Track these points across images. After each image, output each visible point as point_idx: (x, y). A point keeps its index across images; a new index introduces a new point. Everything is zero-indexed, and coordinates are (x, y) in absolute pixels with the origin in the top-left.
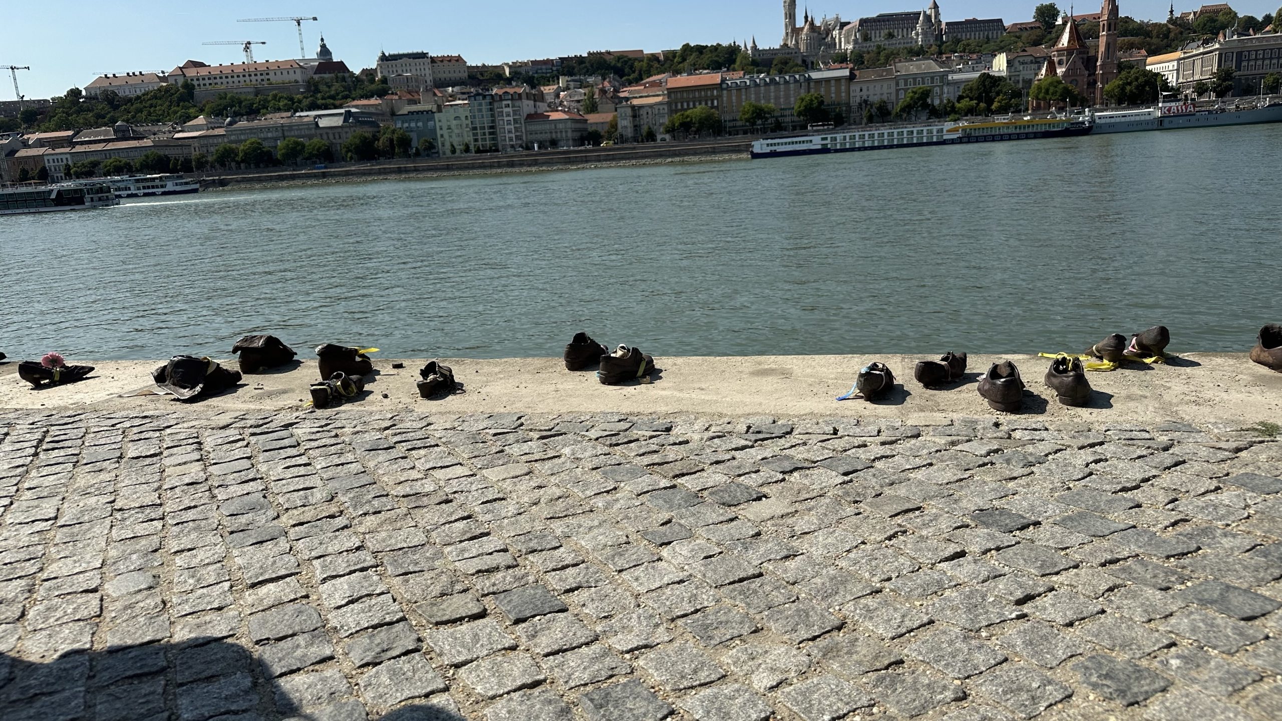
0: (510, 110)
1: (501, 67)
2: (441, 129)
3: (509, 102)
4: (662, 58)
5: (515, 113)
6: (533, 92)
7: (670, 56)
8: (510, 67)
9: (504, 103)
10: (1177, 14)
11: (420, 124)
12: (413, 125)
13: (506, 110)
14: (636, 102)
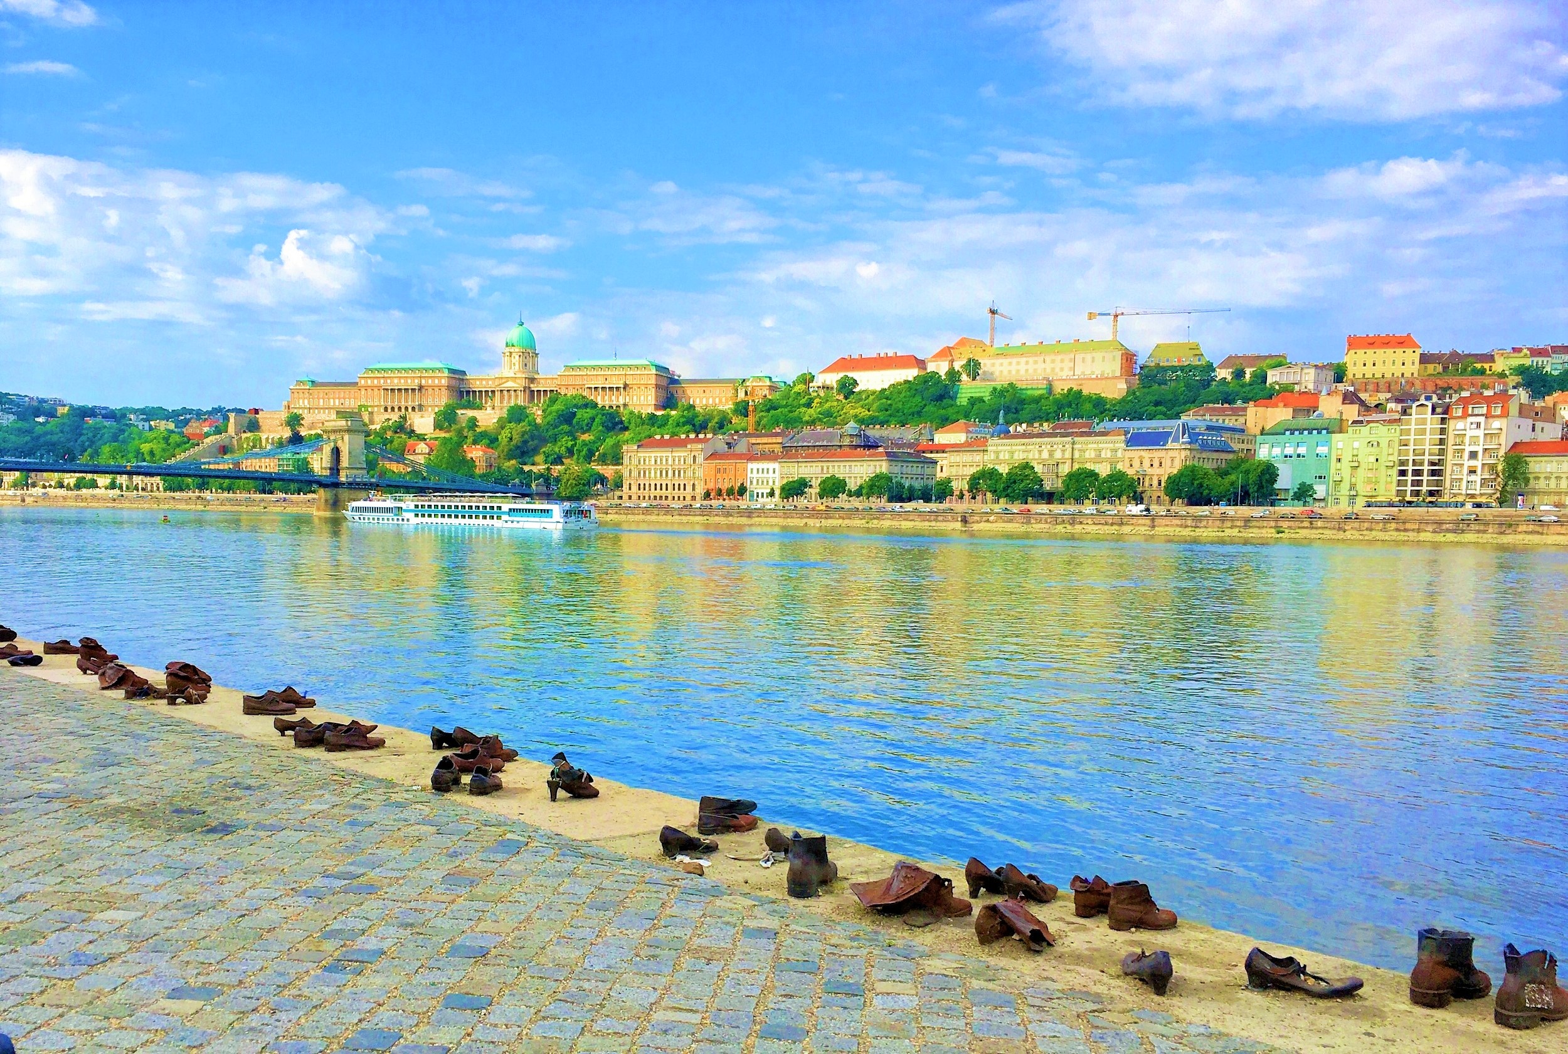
0: (1480, 433)
1: (1491, 356)
3: (1482, 419)
9: (1471, 419)
11: (1301, 450)
12: (1289, 450)
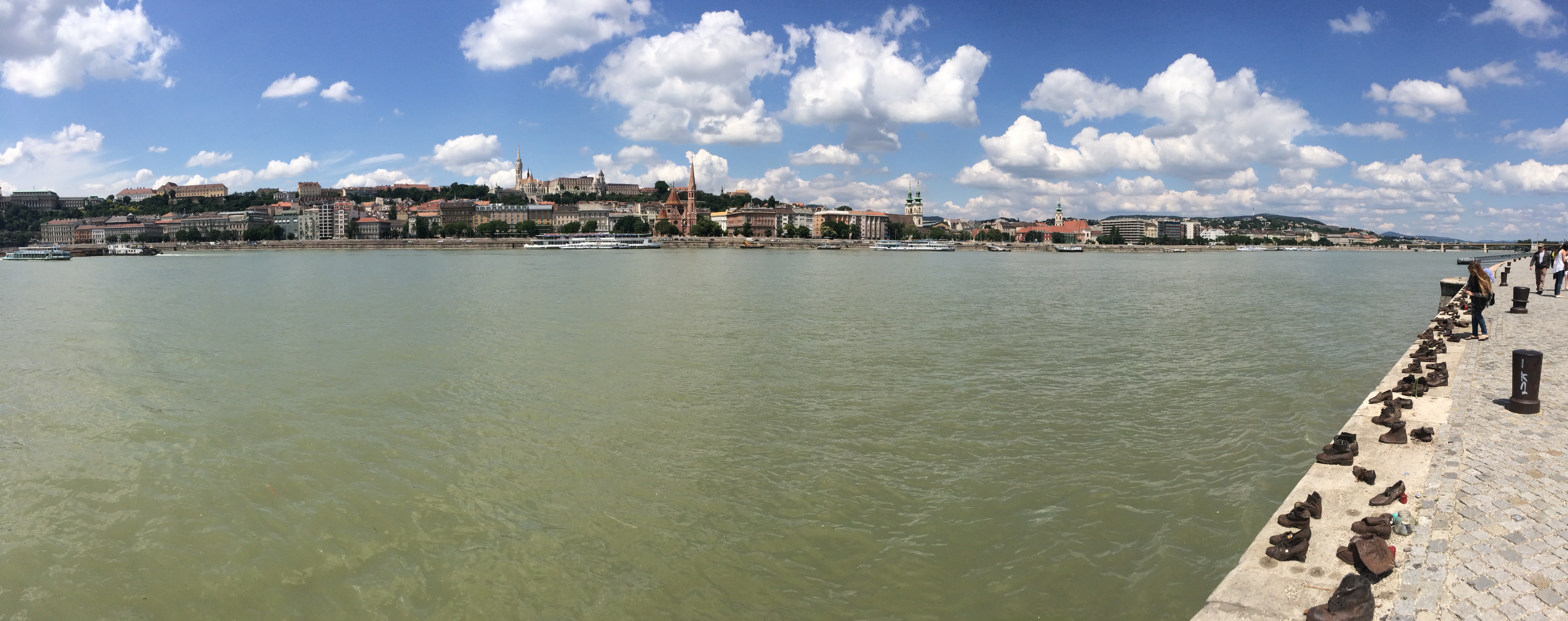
0: (343, 215)
1: (341, 190)
2: (301, 224)
3: (343, 210)
4: (439, 190)
5: (345, 217)
6: (359, 206)
7: (444, 190)
8: (346, 190)
9: (340, 210)
10: (725, 192)
11: (288, 221)
12: (284, 221)
13: (340, 215)
14: (421, 214)
